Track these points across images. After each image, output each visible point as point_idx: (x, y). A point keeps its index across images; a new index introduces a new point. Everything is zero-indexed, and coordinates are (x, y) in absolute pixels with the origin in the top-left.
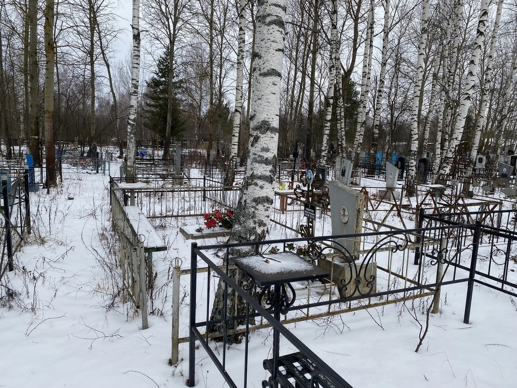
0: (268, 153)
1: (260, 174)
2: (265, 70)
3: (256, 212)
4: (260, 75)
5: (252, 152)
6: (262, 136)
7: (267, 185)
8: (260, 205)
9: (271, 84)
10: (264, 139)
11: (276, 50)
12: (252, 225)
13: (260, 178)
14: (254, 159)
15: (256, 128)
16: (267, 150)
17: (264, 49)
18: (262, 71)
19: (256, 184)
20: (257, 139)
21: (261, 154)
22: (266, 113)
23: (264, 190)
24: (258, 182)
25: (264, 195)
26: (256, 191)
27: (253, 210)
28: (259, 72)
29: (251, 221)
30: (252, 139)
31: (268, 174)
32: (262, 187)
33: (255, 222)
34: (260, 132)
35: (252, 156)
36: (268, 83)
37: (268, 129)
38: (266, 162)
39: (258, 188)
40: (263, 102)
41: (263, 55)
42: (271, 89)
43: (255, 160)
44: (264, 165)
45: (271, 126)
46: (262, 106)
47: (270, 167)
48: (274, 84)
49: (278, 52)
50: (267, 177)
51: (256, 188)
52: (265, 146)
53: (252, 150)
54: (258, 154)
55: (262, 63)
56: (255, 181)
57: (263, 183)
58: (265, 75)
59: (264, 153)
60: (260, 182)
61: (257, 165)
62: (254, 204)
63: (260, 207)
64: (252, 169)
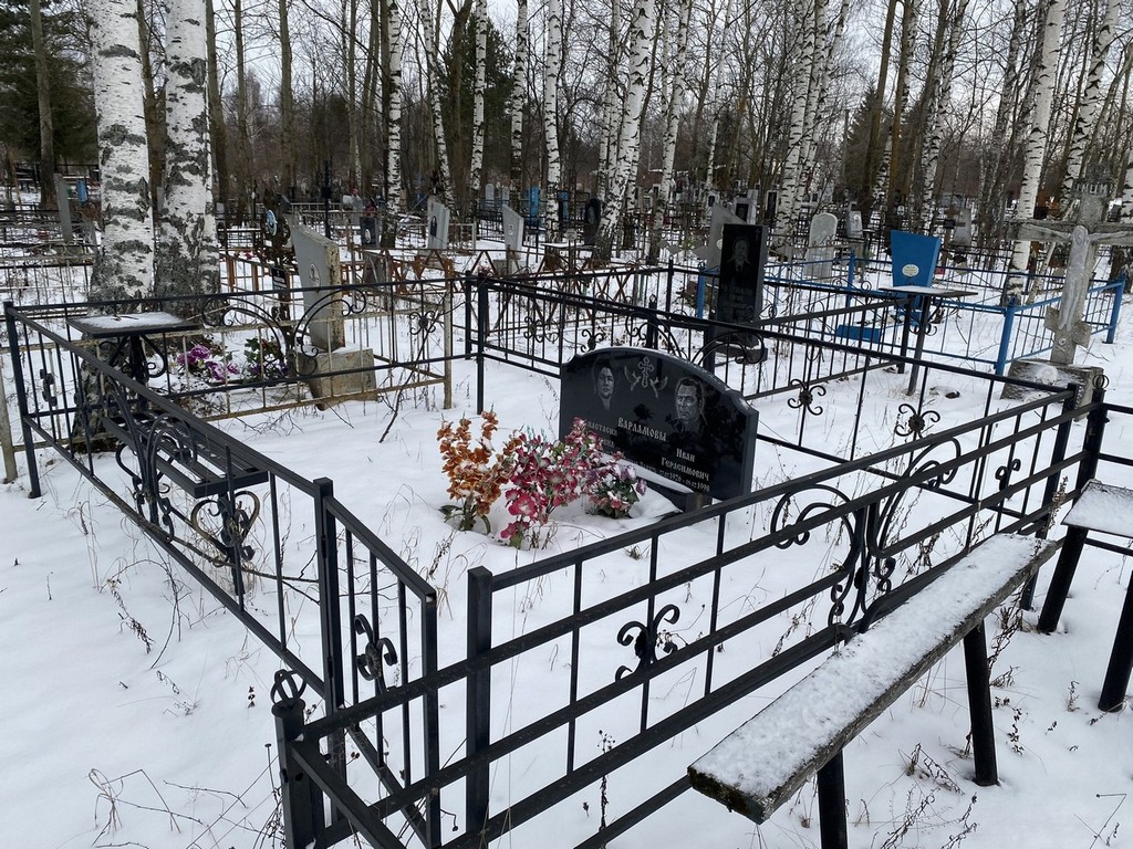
0: (130, 175)
1: (120, 207)
2: (107, 47)
3: (122, 264)
4: (101, 53)
5: (104, 173)
6: (115, 148)
7: (134, 223)
8: (126, 254)
9: (120, 69)
10: (120, 153)
11: (122, 16)
12: (118, 284)
13: (121, 212)
14: (109, 183)
15: (106, 137)
16: (128, 170)
17: (100, 13)
18: (103, 49)
19: (116, 223)
20: (108, 153)
21: (118, 176)
22: (118, 113)
23: (131, 231)
24: (119, 220)
25: (132, 239)
26: (117, 233)
27: (116, 261)
28: (98, 49)
29: (115, 278)
30: (101, 153)
31: (134, 206)
32: (126, 227)
33: (121, 280)
34: (113, 143)
35: (105, 180)
36: (114, 66)
37: (123, 138)
38: (129, 188)
39: (119, 229)
40: (112, 97)
41: (100, 23)
42: (121, 76)
43: (110, 186)
44: (125, 193)
45: (130, 133)
46: (109, 102)
47: (137, 196)
48: (124, 69)
49: (124, 19)
50: (132, 211)
51: (116, 228)
52: (123, 164)
53: (104, 170)
54: (113, 175)
55: (100, 35)
56: (114, 217)
57: (128, 220)
58: (108, 54)
59: (123, 174)
60: (122, 220)
61: (114, 193)
62: (117, 252)
63: (126, 256)
64: (107, 200)
